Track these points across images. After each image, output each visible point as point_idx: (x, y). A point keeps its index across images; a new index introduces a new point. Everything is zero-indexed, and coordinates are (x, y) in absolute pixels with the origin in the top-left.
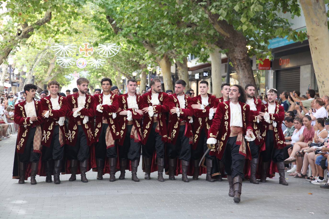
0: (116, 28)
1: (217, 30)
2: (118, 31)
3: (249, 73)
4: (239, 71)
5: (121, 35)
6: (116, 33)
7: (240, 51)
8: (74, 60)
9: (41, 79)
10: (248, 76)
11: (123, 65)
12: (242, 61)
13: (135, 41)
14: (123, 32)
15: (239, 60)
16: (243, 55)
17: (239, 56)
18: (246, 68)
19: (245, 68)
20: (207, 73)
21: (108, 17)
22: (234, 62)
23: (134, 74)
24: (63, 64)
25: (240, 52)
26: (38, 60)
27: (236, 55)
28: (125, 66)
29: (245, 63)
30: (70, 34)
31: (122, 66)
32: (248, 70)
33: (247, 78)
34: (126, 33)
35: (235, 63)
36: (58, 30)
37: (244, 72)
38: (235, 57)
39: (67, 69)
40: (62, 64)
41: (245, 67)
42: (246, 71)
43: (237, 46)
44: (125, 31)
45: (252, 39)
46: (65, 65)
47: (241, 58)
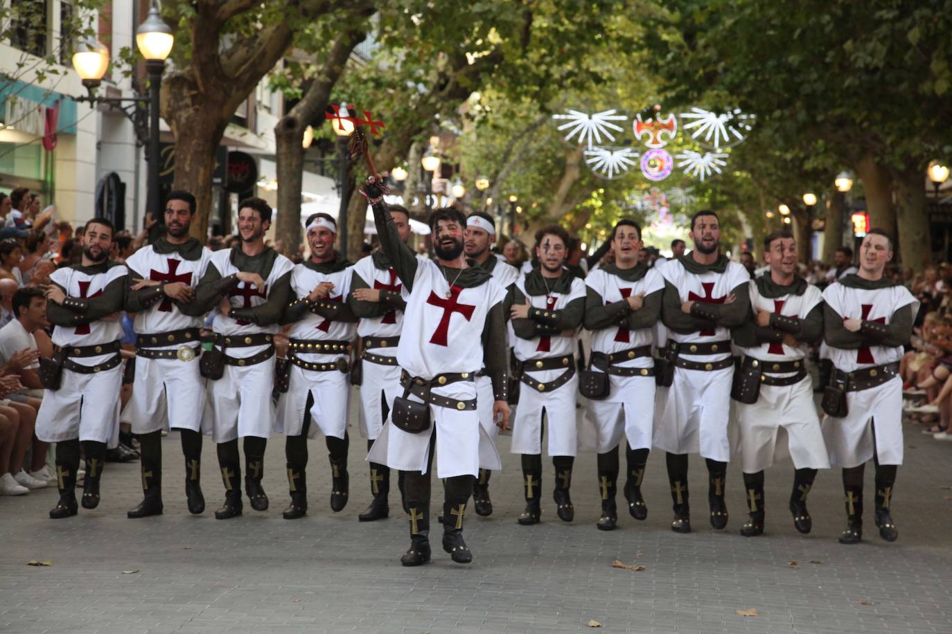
5: (721, 87)
8: (636, 155)
9: (538, 210)
11: (773, 170)
23: (810, 199)
24: (602, 167)
26: (513, 158)
28: (780, 173)
30: (580, 86)
31: (770, 175)
34: (737, 81)
36: (548, 74)
39: (614, 181)
40: (598, 166)
46: (608, 169)
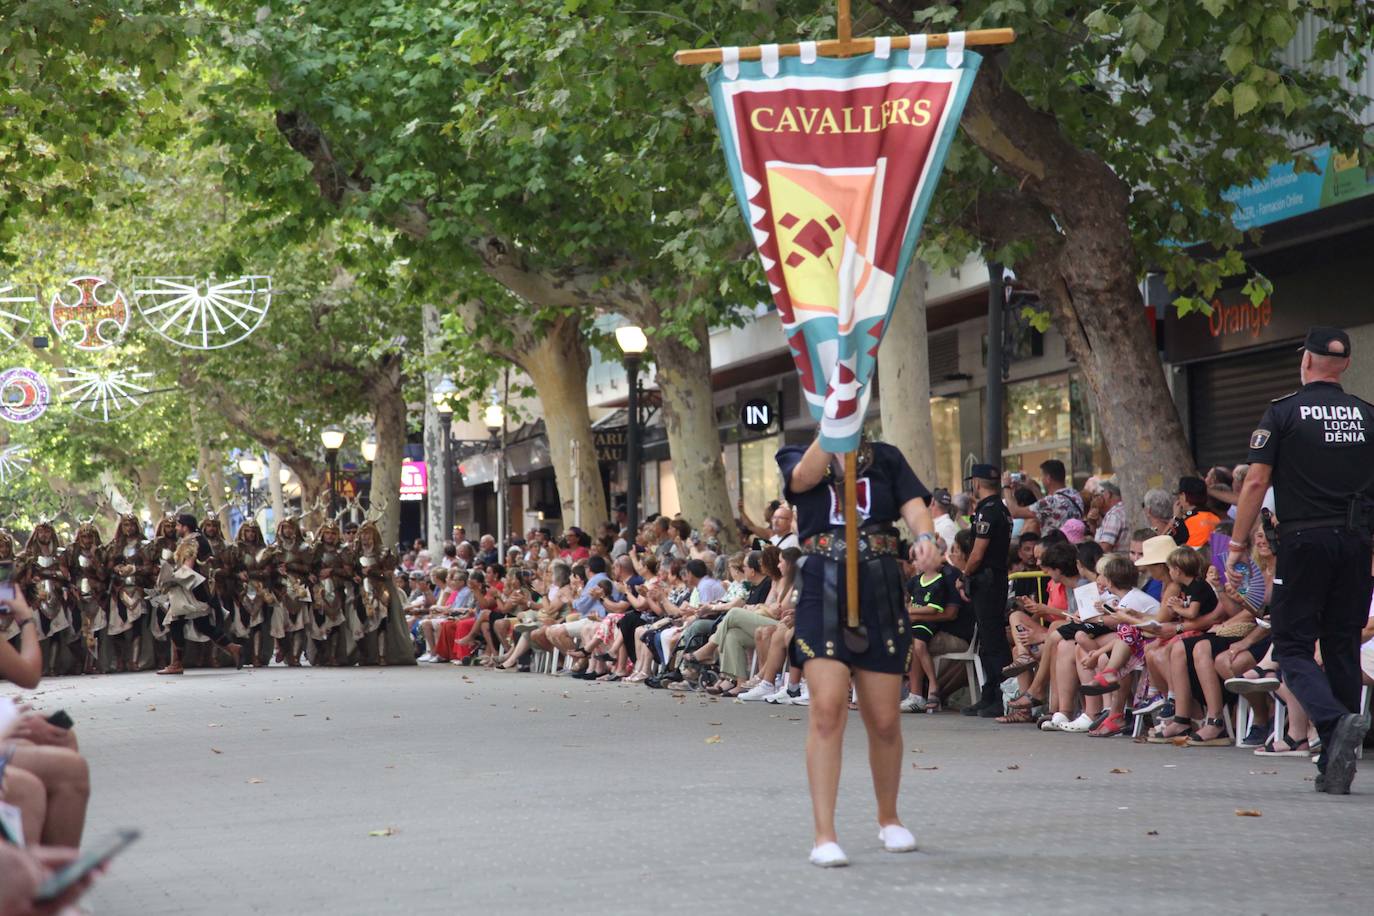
0: (332, 175)
1: (984, 144)
2: (342, 191)
3: (1143, 360)
4: (1087, 353)
5: (365, 211)
6: (336, 199)
7: (1094, 246)
10: (1139, 375)
12: (1109, 295)
13: (440, 240)
14: (378, 195)
15: (1091, 292)
16: (1114, 266)
17: (1094, 271)
18: (1127, 333)
19: (1121, 331)
20: (765, 409)
21: (286, 120)
22: (1061, 307)
25: (1099, 254)
27: (1072, 271)
29: (1121, 306)
32: (1135, 345)
33: (1136, 383)
34: (395, 198)
35: (1068, 312)
37: (1118, 354)
38: (1070, 278)
41: (1123, 326)
42: (1126, 347)
43: (1079, 220)
44: (389, 188)
45: (1144, 186)
47: (1101, 285)
